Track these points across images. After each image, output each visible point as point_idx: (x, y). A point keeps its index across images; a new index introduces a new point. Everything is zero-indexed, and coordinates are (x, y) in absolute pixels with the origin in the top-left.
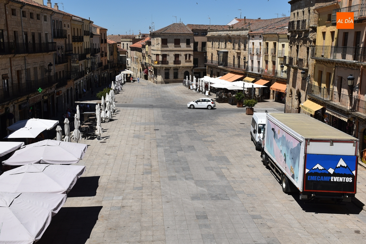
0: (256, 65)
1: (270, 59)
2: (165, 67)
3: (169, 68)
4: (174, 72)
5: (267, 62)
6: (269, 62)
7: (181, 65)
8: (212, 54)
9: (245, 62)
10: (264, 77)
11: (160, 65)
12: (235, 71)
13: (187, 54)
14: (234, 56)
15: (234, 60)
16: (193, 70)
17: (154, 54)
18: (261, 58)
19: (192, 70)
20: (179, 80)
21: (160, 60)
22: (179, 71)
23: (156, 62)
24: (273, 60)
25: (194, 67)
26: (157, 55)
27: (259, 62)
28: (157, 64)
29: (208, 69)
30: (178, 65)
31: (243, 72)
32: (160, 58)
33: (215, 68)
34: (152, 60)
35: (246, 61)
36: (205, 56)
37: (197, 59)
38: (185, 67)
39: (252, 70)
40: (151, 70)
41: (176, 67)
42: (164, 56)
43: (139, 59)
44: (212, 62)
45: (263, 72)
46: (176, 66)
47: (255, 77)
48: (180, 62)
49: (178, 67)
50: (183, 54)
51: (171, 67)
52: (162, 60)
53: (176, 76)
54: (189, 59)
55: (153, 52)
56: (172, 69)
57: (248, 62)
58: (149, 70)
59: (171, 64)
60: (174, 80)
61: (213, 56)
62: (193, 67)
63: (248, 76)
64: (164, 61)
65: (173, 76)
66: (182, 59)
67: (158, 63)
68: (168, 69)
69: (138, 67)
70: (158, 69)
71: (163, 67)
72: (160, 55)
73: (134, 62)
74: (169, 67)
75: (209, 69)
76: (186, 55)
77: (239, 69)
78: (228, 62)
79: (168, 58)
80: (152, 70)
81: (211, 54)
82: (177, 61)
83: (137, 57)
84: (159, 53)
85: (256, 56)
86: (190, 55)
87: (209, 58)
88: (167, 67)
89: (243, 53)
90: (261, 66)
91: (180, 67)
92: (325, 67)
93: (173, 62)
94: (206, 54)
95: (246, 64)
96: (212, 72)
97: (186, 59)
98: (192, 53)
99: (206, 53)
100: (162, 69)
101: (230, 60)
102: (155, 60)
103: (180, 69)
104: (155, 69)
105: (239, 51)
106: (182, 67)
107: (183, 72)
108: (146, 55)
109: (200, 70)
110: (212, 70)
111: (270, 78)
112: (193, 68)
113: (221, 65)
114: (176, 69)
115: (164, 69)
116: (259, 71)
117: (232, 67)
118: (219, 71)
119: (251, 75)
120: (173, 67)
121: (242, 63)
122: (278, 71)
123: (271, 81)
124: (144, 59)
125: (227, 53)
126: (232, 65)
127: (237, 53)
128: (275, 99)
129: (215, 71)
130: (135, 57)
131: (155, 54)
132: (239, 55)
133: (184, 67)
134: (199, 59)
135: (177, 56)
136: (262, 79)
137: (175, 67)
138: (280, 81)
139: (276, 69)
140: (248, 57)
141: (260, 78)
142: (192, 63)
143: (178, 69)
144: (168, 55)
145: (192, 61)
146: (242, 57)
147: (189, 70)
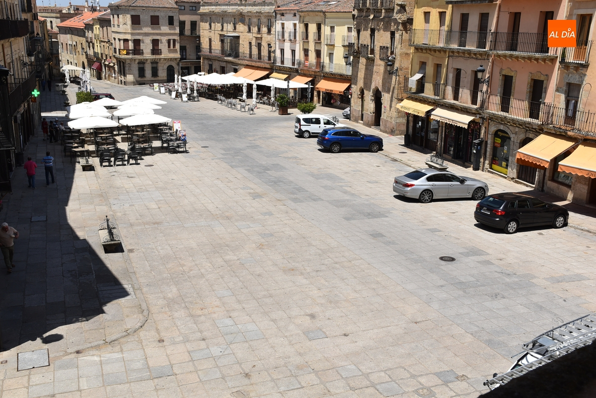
0: (288, 55)
1: (312, 47)
2: (139, 59)
3: (145, 61)
4: (152, 67)
5: (306, 51)
6: (310, 52)
7: (162, 56)
8: (210, 40)
9: (270, 52)
10: (302, 72)
11: (130, 56)
12: (253, 64)
13: (170, 39)
14: (250, 43)
15: (250, 48)
16: (180, 64)
17: (119, 40)
18: (298, 45)
19: (178, 64)
20: (159, 78)
21: (130, 48)
22: (159, 64)
23: (125, 52)
24: (316, 49)
25: (182, 59)
26: (126, 41)
27: (293, 52)
28: (126, 54)
29: (203, 63)
30: (157, 57)
31: (268, 66)
32: (131, 45)
33: (217, 61)
34: (115, 49)
35: (272, 49)
36: (198, 42)
37: (185, 46)
38: (168, 59)
39: (282, 62)
40: (110, 63)
41: (155, 59)
42: (137, 42)
43: (79, 46)
44: (210, 52)
45: (301, 66)
46: (155, 57)
47: (288, 72)
48: (161, 52)
49: (158, 59)
50: (164, 39)
51: (147, 60)
52: (133, 49)
53: (155, 73)
54: (174, 46)
55: (117, 36)
56: (149, 61)
57: (274, 52)
58: (105, 65)
59: (147, 55)
60: (153, 79)
61: (213, 43)
62: (179, 59)
63: (276, 72)
64: (137, 51)
65: (151, 72)
66: (163, 46)
67: (128, 54)
68: (142, 63)
69: (77, 59)
70: (128, 62)
71: (135, 60)
72: (130, 40)
73: (67, 51)
74: (144, 59)
75: (206, 62)
76: (169, 41)
77: (261, 62)
78: (240, 51)
79: (142, 46)
80: (112, 65)
81: (208, 40)
82: (156, 51)
83: (75, 43)
84: (128, 37)
85: (289, 43)
86: (174, 41)
87: (205, 44)
88: (141, 59)
89: (266, 39)
90: (297, 57)
91: (160, 59)
92: (431, 57)
93: (150, 51)
94: (200, 40)
95: (272, 55)
96: (211, 66)
97: (169, 46)
98: (177, 38)
99: (199, 37)
100: (133, 62)
101: (244, 48)
102: (122, 48)
103: (161, 62)
104: (121, 63)
105: (259, 36)
106: (164, 58)
107: (166, 67)
108: (94, 41)
109: (189, 63)
110: (211, 63)
111: (313, 73)
112: (180, 61)
113: (229, 55)
114: (155, 63)
115: (137, 62)
116: (293, 64)
117: (248, 59)
118: (224, 64)
119: (281, 70)
120: (151, 59)
121: (265, 53)
122: (325, 64)
123: (315, 77)
124: (91, 48)
125: (238, 37)
126: (248, 56)
127: (257, 38)
128: (321, 102)
129: (216, 65)
130: (70, 42)
131: (122, 40)
132: (259, 42)
133: (166, 59)
134: (188, 46)
135: (155, 42)
136: (300, 75)
137: (153, 59)
138: (329, 77)
139: (322, 61)
140: (275, 44)
141: (296, 74)
142: (179, 52)
143: (144, 63)
144: (143, 40)
145: (178, 50)
146: (264, 44)
147: (174, 64)
